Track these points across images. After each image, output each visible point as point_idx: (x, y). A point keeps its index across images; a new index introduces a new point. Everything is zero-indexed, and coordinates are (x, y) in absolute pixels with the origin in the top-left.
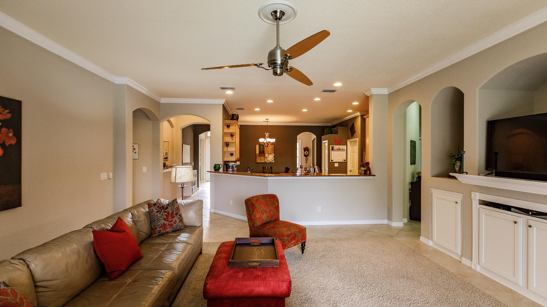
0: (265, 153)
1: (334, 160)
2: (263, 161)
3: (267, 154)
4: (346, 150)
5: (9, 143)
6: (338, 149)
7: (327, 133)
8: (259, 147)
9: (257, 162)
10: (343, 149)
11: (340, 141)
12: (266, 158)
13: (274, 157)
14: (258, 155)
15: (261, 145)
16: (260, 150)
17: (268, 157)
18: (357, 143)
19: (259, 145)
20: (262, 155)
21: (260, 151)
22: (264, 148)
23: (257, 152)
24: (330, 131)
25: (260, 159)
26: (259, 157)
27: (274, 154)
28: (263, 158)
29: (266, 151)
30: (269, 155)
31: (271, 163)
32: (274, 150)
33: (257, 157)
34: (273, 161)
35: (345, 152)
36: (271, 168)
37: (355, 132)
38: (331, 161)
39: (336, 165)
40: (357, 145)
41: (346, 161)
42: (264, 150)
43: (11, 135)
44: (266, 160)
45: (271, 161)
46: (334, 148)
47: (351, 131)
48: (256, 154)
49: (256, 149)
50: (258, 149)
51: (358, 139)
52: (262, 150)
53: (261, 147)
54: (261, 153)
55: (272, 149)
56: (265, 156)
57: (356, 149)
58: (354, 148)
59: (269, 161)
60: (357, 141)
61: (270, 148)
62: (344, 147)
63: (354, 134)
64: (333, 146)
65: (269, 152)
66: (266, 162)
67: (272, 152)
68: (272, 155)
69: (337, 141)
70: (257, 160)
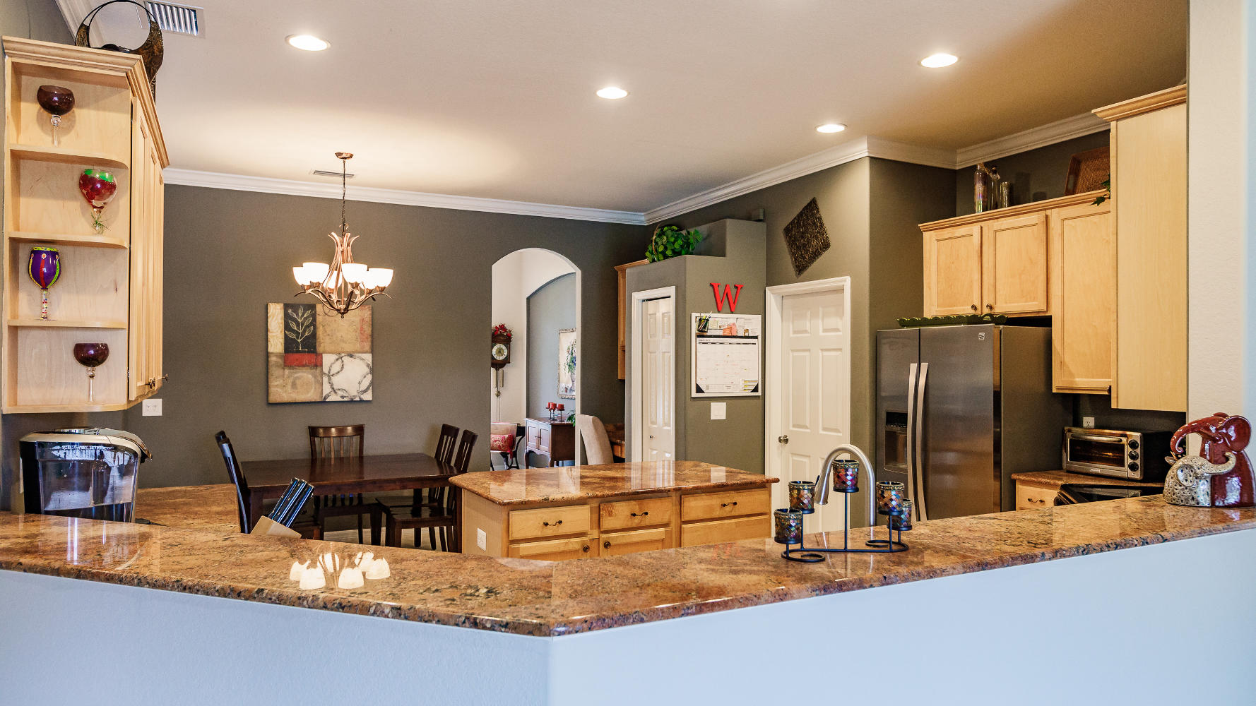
0: (320, 349)
1: (708, 387)
2: (311, 396)
3: (334, 357)
4: (760, 338)
6: (727, 333)
7: (669, 253)
8: (287, 317)
9: (272, 399)
10: (747, 331)
11: (733, 291)
12: (325, 379)
13: (372, 371)
14: (281, 361)
15: (295, 307)
16: (293, 331)
17: (336, 367)
18: (842, 305)
19: (286, 306)
20: (306, 358)
21: (293, 336)
22: (314, 323)
23: (276, 344)
24: (680, 242)
25: (294, 385)
26: (287, 371)
27: (368, 357)
28: (305, 375)
29: (324, 342)
30: (346, 359)
31: (352, 401)
32: (372, 336)
33: (275, 372)
34: (365, 391)
35: (754, 350)
36: (359, 430)
37: (826, 246)
38: (694, 394)
39: (718, 412)
40: (841, 315)
41: (759, 393)
42: (314, 335)
44: (327, 389)
45: (353, 392)
46: (710, 325)
47: (792, 242)
48: (267, 355)
49: (267, 329)
50: (282, 326)
51: (848, 279)
52: (304, 331)
53: (297, 315)
54: (298, 352)
55: (362, 328)
56: (319, 369)
57: (821, 334)
58: (808, 325)
59: (340, 393)
60: (841, 290)
61: (358, 319)
62: (751, 323)
63: (816, 255)
64: (704, 315)
65: (344, 345)
66: (325, 398)
67: (358, 347)
68: (357, 361)
69: (721, 291)
70: (272, 390)
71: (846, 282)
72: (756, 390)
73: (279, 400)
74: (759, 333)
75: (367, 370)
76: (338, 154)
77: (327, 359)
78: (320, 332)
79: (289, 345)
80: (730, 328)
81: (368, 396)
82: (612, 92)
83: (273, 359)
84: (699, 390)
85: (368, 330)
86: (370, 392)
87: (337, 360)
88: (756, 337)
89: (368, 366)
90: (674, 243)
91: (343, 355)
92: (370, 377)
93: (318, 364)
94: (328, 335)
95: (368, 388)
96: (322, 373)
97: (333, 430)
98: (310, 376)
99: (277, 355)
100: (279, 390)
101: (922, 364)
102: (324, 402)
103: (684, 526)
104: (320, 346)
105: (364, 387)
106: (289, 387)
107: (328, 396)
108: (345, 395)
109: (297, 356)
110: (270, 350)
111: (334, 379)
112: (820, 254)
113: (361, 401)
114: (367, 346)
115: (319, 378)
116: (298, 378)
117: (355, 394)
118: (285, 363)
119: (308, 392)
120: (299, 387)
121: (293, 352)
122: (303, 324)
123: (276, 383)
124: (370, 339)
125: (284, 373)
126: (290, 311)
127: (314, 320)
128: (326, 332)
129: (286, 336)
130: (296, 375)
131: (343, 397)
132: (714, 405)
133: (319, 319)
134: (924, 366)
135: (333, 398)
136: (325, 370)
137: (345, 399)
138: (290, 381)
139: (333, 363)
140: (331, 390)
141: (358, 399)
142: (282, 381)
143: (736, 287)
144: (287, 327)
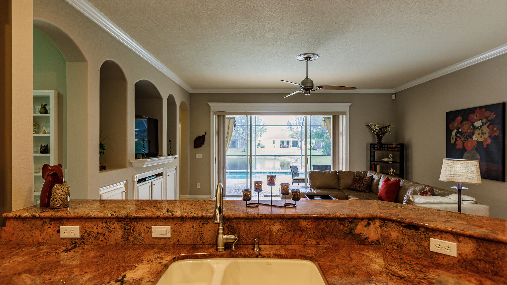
5: (494, 135)
43: (495, 129)
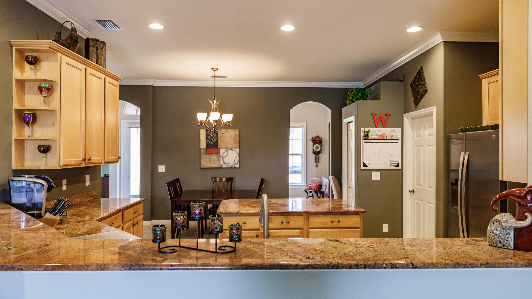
0: (219, 147)
1: (369, 164)
2: (216, 165)
3: (224, 150)
4: (400, 140)
6: (381, 138)
7: (354, 100)
8: (207, 134)
9: (202, 166)
10: (393, 136)
11: (385, 117)
12: (221, 159)
13: (239, 155)
14: (205, 152)
15: (210, 130)
16: (209, 140)
17: (225, 154)
18: (432, 122)
19: (207, 130)
20: (214, 150)
21: (209, 142)
22: (217, 137)
23: (203, 145)
24: (360, 94)
25: (210, 161)
26: (207, 156)
27: (238, 150)
28: (214, 157)
29: (221, 144)
30: (229, 151)
31: (231, 168)
32: (239, 141)
33: (203, 156)
34: (236, 164)
35: (398, 146)
36: (230, 180)
37: (426, 91)
38: (362, 167)
39: (376, 176)
40: (433, 127)
41: (400, 167)
42: (217, 141)
45: (232, 164)
46: (370, 134)
47: (413, 89)
48: (200, 149)
49: (200, 139)
50: (205, 138)
51: (435, 108)
52: (213, 140)
53: (211, 133)
54: (211, 148)
55: (235, 138)
56: (219, 155)
57: (427, 137)
58: (422, 133)
59: (227, 164)
60: (432, 114)
61: (233, 135)
62: (396, 132)
63: (422, 97)
64: (367, 129)
65: (228, 145)
66: (221, 166)
67: (234, 146)
68: (233, 151)
69: (377, 117)
70: (202, 163)
71: (434, 109)
72: (398, 165)
73: (204, 167)
74: (399, 137)
75: (237, 155)
76: (213, 69)
77: (222, 151)
78: (219, 140)
79: (208, 145)
80: (382, 135)
81: (238, 166)
82: (288, 28)
83: (202, 151)
84: (365, 165)
85: (238, 139)
86: (239, 164)
87: (226, 151)
88: (398, 139)
89: (238, 153)
90: (357, 95)
91: (228, 149)
92: (238, 158)
93: (218, 153)
94: (222, 141)
95: (238, 162)
96: (220, 156)
97: (218, 179)
98: (216, 157)
99: (204, 149)
100: (204, 163)
101: (466, 153)
102: (221, 168)
103: (310, 230)
104: (219, 146)
105: (236, 162)
106: (208, 162)
107: (222, 165)
108: (229, 165)
109: (210, 149)
110: (201, 147)
111: (225, 159)
112: (424, 95)
113: (235, 168)
114: (237, 145)
115: (219, 159)
116: (211, 158)
117: (233, 165)
118: (206, 152)
119: (215, 164)
120: (211, 162)
121: (209, 148)
122: (213, 137)
123: (203, 160)
124: (238, 143)
125: (206, 156)
126: (208, 132)
127: (217, 135)
128: (221, 140)
129: (207, 142)
130: (211, 157)
131: (228, 166)
132: (374, 173)
133: (219, 135)
134: (467, 153)
135: (224, 166)
136: (221, 155)
137: (229, 167)
138: (209, 159)
139: (224, 152)
140: (223, 163)
141: (234, 167)
142: (205, 159)
143: (386, 115)
144: (207, 138)
